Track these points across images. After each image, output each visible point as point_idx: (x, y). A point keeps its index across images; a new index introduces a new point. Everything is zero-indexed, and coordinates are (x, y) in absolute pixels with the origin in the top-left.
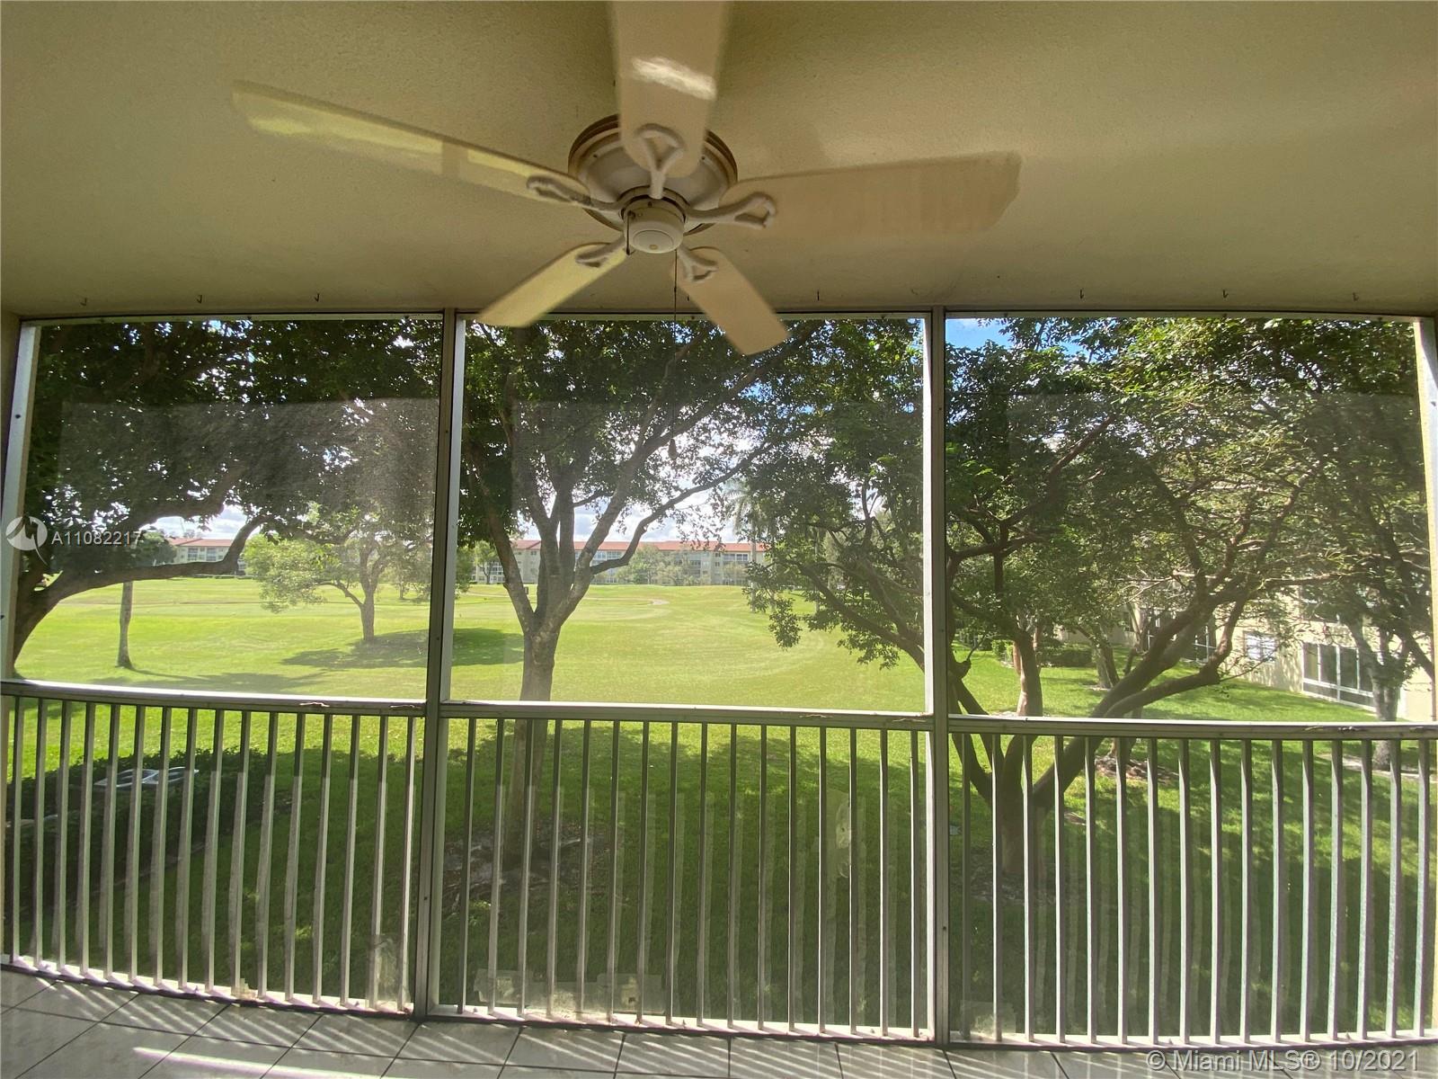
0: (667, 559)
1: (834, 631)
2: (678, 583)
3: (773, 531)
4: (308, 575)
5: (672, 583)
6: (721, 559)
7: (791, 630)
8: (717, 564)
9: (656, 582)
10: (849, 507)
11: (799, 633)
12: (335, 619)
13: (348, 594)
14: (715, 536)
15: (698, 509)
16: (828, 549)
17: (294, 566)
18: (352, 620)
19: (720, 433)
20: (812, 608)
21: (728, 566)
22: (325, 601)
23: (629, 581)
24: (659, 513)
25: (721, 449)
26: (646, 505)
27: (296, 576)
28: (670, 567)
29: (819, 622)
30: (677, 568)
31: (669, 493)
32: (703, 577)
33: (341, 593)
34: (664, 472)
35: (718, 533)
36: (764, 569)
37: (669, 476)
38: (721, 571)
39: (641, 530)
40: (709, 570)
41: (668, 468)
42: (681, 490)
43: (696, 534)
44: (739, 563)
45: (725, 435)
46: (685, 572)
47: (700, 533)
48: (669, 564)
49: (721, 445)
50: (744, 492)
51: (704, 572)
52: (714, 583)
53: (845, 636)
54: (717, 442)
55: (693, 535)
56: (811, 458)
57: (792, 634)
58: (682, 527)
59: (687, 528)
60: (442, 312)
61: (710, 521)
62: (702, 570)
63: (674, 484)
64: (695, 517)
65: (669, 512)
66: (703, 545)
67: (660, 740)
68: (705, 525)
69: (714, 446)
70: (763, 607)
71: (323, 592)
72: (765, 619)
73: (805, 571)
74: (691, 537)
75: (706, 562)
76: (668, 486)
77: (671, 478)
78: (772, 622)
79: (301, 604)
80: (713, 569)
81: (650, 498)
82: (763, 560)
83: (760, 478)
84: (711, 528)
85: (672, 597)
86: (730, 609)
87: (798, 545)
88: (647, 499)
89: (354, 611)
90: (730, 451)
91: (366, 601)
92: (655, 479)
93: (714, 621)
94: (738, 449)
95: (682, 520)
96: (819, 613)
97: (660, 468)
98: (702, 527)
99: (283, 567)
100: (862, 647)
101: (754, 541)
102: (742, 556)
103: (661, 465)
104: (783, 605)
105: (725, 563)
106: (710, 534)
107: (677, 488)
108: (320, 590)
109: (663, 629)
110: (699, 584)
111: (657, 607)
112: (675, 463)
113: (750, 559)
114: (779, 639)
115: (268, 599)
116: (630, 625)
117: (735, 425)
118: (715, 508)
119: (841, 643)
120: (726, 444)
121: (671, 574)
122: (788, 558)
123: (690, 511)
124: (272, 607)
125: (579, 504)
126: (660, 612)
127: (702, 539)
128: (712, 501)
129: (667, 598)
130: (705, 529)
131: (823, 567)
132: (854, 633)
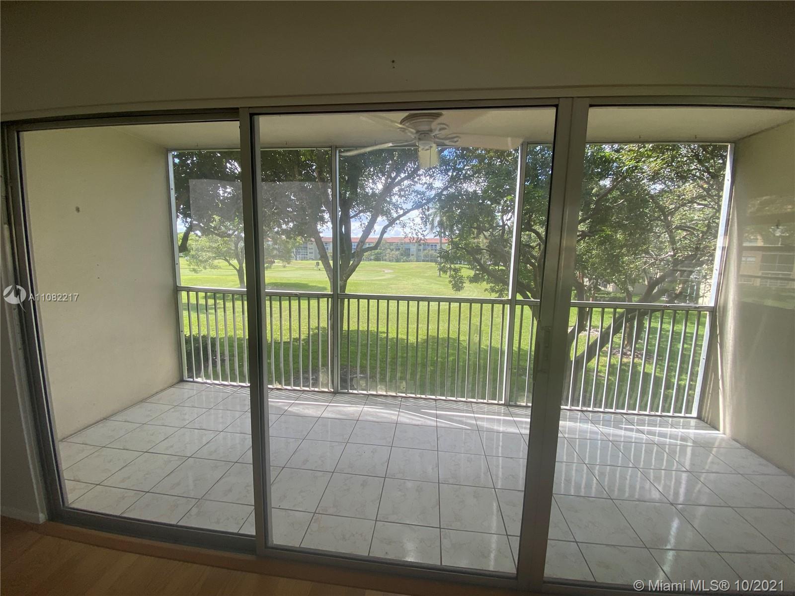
0: (392, 247)
1: (482, 284)
2: (398, 261)
3: (452, 231)
4: (210, 254)
5: (394, 260)
6: (421, 247)
7: (460, 283)
8: (419, 250)
9: (385, 260)
10: (494, 218)
11: (464, 285)
12: (224, 277)
13: (230, 264)
14: (422, 234)
15: (413, 220)
16: (482, 241)
17: (202, 250)
18: (233, 278)
19: (426, 177)
20: (472, 273)
21: (425, 251)
22: (220, 268)
23: (371, 260)
24: (392, 222)
25: (426, 185)
26: (385, 218)
27: (205, 255)
28: (393, 252)
29: (475, 279)
30: (397, 252)
31: (397, 211)
32: (411, 258)
33: (227, 263)
34: (395, 199)
35: (423, 233)
36: (447, 252)
37: (397, 202)
38: (422, 254)
39: (384, 232)
40: (415, 253)
41: (397, 197)
42: (404, 210)
43: (412, 234)
44: (432, 250)
45: (428, 177)
46: (402, 255)
47: (414, 233)
48: (393, 250)
49: (426, 183)
50: (436, 208)
51: (412, 255)
52: (417, 261)
53: (488, 286)
54: (424, 181)
55: (411, 234)
56: (475, 191)
57: (460, 285)
58: (405, 230)
59: (407, 230)
60: (331, 147)
61: (419, 227)
62: (411, 253)
63: (400, 206)
64: (412, 224)
65: (398, 222)
66: (415, 239)
67: (393, 337)
68: (416, 228)
69: (422, 184)
70: (445, 272)
71: (219, 263)
72: (446, 277)
73: (468, 252)
74: (410, 235)
75: (413, 249)
76: (396, 206)
77: (399, 203)
78: (450, 279)
79: (208, 270)
80: (417, 254)
81: (387, 213)
82: (447, 247)
83: (447, 202)
84: (420, 230)
85: (395, 268)
86: (427, 275)
87: (465, 239)
88: (385, 215)
89: (233, 273)
90: (430, 187)
91: (240, 267)
92: (389, 203)
93: (418, 281)
94: (435, 186)
95: (404, 226)
96: (475, 275)
97: (393, 197)
98: (415, 230)
99: (197, 250)
100: (497, 292)
101: (441, 237)
102: (433, 246)
103: (393, 195)
104: (456, 271)
105: (424, 250)
106: (419, 234)
107: (401, 208)
108: (216, 262)
109: (391, 284)
110: (409, 262)
111: (387, 273)
112: (400, 194)
113: (438, 247)
114: (453, 288)
115: (192, 267)
116: (373, 282)
117: (434, 172)
118: (422, 220)
119: (486, 290)
120: (428, 182)
121: (394, 256)
122: (460, 246)
123: (408, 221)
124: (194, 270)
125: (352, 217)
126: (389, 276)
127: (415, 236)
128: (421, 216)
129: (392, 269)
130: (416, 231)
131: (478, 250)
132: (493, 285)
